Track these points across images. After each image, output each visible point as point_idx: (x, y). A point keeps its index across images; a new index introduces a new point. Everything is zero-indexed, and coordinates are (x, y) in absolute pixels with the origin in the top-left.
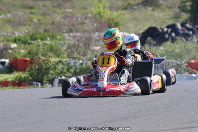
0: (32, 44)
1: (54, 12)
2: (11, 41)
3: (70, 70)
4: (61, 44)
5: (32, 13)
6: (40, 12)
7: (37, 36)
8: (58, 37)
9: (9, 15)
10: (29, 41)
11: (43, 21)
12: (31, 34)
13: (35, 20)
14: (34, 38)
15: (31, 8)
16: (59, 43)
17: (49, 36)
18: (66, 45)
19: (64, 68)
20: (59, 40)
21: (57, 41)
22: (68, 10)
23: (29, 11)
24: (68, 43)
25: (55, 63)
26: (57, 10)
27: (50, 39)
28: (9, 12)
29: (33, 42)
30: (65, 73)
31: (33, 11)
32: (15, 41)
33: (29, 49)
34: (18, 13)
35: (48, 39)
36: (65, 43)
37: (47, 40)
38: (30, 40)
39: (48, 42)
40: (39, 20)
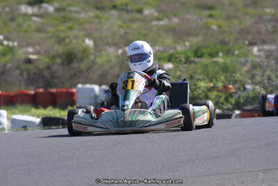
0: (195, 63)
1: (246, 14)
2: (164, 59)
3: (230, 99)
4: (241, 62)
5: (211, 16)
6: (224, 14)
7: (204, 51)
8: (237, 52)
9: (175, 20)
10: (192, 59)
11: (226, 29)
12: (194, 48)
13: (214, 27)
14: (199, 54)
15: (211, 8)
16: (237, 61)
17: (222, 51)
18: (248, 64)
19: (220, 97)
20: (238, 56)
21: (235, 59)
22: (268, 10)
23: (207, 12)
24: (252, 61)
25: (206, 90)
26: (250, 10)
27: (224, 55)
28: (175, 15)
29: (197, 60)
30: (222, 104)
31: (213, 12)
32: (170, 60)
33: (191, 71)
34: (189, 16)
35: (221, 54)
36: (247, 61)
37: (218, 56)
38: (194, 57)
39: (220, 59)
40: (219, 27)
